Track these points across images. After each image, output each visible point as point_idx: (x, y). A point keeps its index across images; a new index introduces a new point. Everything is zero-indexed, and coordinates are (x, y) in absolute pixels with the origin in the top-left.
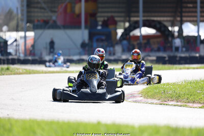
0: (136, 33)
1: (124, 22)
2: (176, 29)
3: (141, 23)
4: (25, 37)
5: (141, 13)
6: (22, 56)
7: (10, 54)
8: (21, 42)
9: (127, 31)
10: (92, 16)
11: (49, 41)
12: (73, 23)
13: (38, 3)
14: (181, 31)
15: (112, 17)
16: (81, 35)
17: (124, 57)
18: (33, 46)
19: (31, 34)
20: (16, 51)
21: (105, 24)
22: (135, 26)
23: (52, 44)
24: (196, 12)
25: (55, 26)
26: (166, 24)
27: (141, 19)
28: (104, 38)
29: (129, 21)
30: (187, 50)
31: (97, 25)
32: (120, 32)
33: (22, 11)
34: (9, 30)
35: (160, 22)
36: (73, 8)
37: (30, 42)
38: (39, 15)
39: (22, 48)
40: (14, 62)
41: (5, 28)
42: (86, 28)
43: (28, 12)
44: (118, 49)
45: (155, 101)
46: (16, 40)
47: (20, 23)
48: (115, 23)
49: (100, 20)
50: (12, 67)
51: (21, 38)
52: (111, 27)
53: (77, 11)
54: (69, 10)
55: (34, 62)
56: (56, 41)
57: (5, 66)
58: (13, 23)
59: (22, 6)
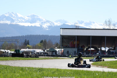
0: (90, 49)
1: (86, 46)
2: (100, 49)
3: (91, 47)
4: (61, 50)
5: (91, 45)
6: (60, 55)
7: (57, 54)
8: (60, 51)
9: (87, 49)
10: (78, 45)
11: (67, 51)
12: (73, 47)
13: (64, 41)
14: (101, 49)
15: (84, 45)
16: (75, 50)
17: (86, 55)
18: (63, 52)
19: (62, 49)
20: (59, 53)
21: (82, 47)
22: (89, 48)
23: (68, 52)
24: (105, 43)
25: (69, 47)
26: (97, 47)
27: (91, 46)
28: (81, 50)
29: (88, 46)
30: (102, 54)
31: (79, 47)
32: (85, 49)
33: (61, 43)
34: (57, 48)
35: (95, 47)
36: (73, 43)
37: (62, 51)
38: (65, 44)
39: (60, 53)
40: (58, 56)
41: (56, 48)
42: (77, 48)
43: (62, 44)
44: (85, 53)
45: (95, 66)
46: (59, 51)
47: (60, 46)
48: (84, 47)
49: (80, 46)
50: (58, 57)
51: (60, 50)
52: (83, 48)
53: (74, 44)
54: (72, 43)
55: (63, 56)
56: (69, 51)
57: (56, 57)
58: (58, 46)
59: (61, 42)
